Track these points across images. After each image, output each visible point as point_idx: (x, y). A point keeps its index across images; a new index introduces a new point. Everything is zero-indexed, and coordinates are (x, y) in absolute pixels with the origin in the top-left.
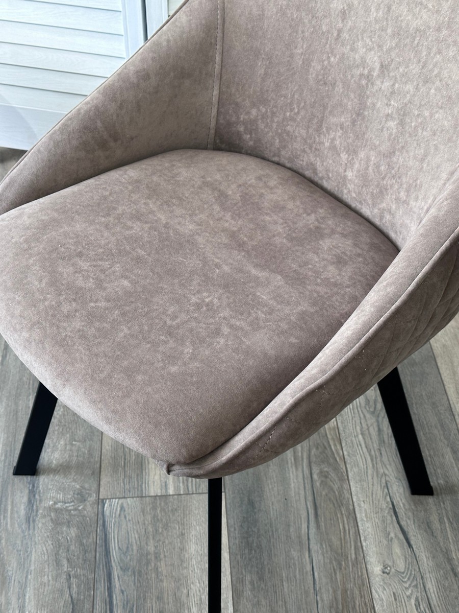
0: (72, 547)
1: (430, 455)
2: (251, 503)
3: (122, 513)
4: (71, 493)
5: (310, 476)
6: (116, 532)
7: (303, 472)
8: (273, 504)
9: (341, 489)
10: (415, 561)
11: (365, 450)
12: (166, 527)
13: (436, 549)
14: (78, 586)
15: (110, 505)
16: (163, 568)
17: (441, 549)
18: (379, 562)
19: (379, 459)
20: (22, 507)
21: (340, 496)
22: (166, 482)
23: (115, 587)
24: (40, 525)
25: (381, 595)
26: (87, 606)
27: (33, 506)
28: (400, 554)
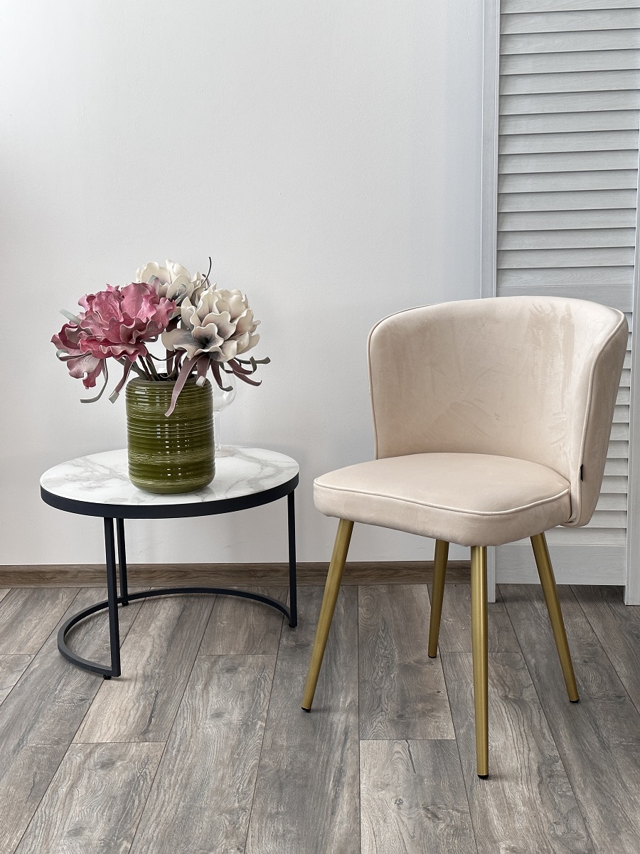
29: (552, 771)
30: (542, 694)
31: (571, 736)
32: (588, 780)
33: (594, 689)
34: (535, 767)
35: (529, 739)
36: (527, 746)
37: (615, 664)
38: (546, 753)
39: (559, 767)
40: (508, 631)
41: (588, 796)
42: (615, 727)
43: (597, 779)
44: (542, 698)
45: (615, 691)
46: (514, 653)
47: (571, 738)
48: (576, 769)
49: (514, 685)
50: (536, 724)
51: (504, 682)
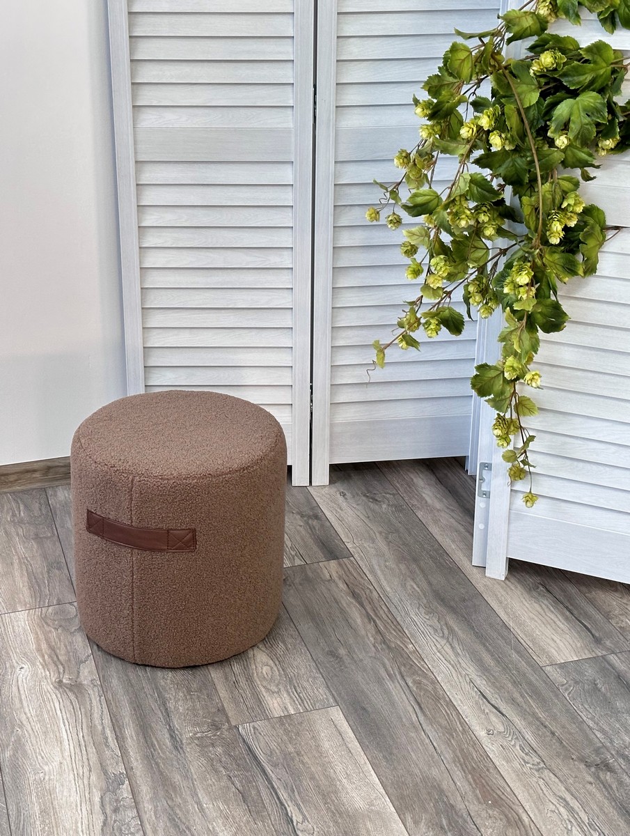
0: (224, 759)
1: (499, 657)
2: (364, 709)
3: (256, 731)
4: (206, 726)
5: (405, 685)
6: (257, 744)
7: (399, 683)
8: (382, 707)
9: (435, 690)
10: (511, 724)
11: (445, 662)
12: (298, 734)
13: (525, 715)
14: (241, 782)
15: (244, 728)
16: (306, 759)
17: (529, 714)
18: (482, 729)
19: (458, 666)
20: (167, 741)
21: (436, 693)
22: (285, 707)
23: (272, 777)
24: (188, 750)
25: (492, 749)
26: (253, 793)
27: (176, 739)
28: (496, 721)
29: (117, 801)
30: (103, 669)
31: (137, 735)
32: (159, 808)
34: (97, 799)
35: (89, 749)
36: (86, 763)
38: (110, 770)
39: (125, 791)
40: (59, 569)
42: (188, 709)
43: (170, 803)
44: (104, 676)
46: (68, 605)
47: (138, 739)
48: (145, 790)
49: (69, 660)
50: (97, 722)
51: (57, 656)
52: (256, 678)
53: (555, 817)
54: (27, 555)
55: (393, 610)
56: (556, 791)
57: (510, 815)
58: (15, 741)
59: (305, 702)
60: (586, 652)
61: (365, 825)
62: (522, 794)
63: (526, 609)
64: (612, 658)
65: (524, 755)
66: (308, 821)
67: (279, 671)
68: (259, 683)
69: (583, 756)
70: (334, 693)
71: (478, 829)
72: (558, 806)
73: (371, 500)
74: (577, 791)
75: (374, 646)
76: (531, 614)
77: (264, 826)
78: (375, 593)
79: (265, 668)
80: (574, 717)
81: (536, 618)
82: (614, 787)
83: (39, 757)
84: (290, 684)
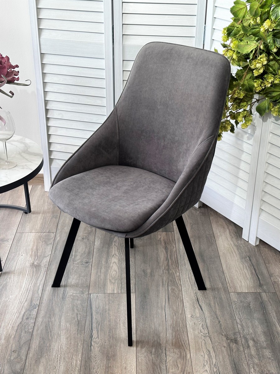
0: (79, 306)
2: (145, 297)
3: (97, 298)
4: (79, 291)
5: (167, 289)
6: (95, 303)
7: (165, 288)
8: (153, 297)
9: (178, 294)
10: (203, 314)
11: (189, 283)
12: (113, 302)
13: (211, 311)
14: (80, 317)
15: (93, 295)
16: (111, 313)
17: (213, 312)
18: (190, 314)
19: (194, 286)
20: (61, 294)
21: (178, 295)
22: (114, 290)
23: (94, 317)
24: (67, 300)
25: (190, 323)
26: (83, 322)
27: (65, 295)
28: (198, 312)
29: (30, 315)
30: (52, 261)
33: (78, 257)
34: (23, 313)
35: (30, 292)
36: (26, 298)
37: (96, 239)
38: (34, 302)
39: (34, 312)
40: (56, 218)
41: (39, 332)
42: (75, 283)
43: (49, 320)
44: (50, 264)
45: (88, 258)
46: (51, 233)
47: (50, 292)
48: (42, 313)
49: (41, 255)
50: (39, 282)
51: (37, 253)
52: (108, 276)
53: (201, 358)
54: (47, 211)
55: (179, 257)
56: (208, 347)
57: (182, 353)
58: (5, 283)
59: (123, 289)
60: (253, 289)
61: (120, 345)
62: (192, 345)
63: (236, 266)
64: (263, 294)
65: (202, 329)
66: (99, 338)
67: (119, 274)
68: (108, 278)
69: (227, 335)
70: (136, 287)
71: (166, 356)
72: (205, 353)
73: (194, 209)
74: (217, 349)
75: (163, 271)
76: (237, 269)
77: (80, 336)
78: (175, 249)
79: (114, 272)
80: (232, 317)
81: (238, 271)
82: (234, 351)
83: (10, 292)
84: (121, 281)
